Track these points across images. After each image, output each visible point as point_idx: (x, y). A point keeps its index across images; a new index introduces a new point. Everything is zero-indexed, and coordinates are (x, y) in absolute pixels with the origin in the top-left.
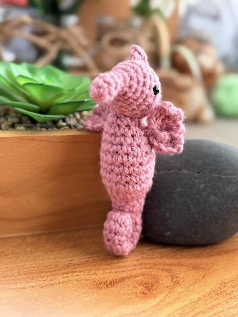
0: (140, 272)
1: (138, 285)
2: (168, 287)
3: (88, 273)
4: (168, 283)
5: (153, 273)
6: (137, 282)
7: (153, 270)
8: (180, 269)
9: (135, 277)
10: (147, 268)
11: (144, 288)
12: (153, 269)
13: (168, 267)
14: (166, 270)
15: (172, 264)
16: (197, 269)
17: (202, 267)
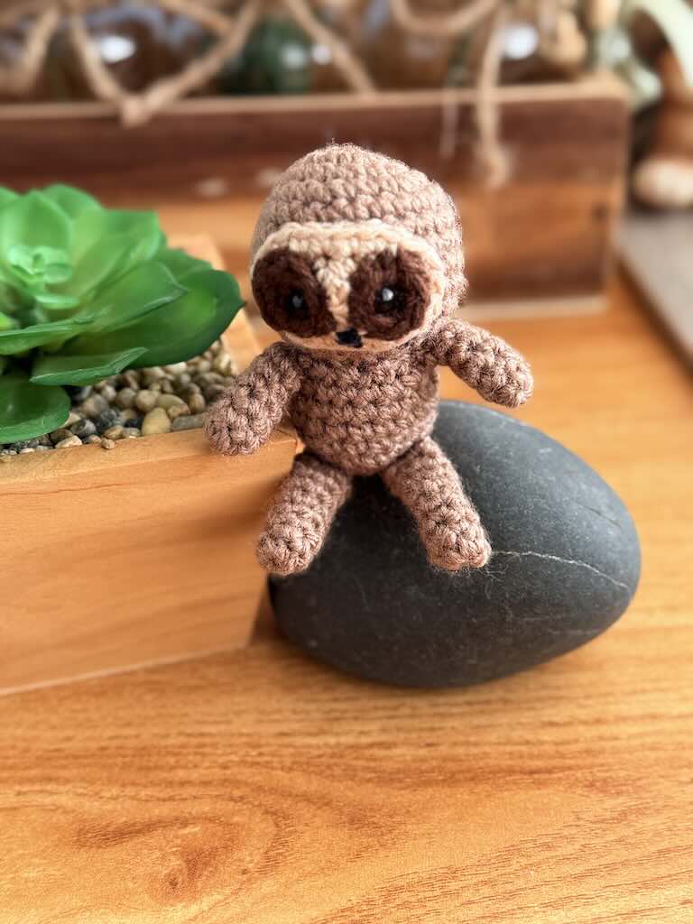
0: (207, 809)
1: (174, 853)
2: (244, 872)
3: (80, 791)
4: (251, 862)
5: (236, 819)
6: (179, 841)
7: (245, 807)
8: (314, 816)
9: (185, 824)
10: (232, 799)
11: (184, 865)
12: (246, 803)
13: (286, 804)
14: (274, 813)
15: (306, 798)
16: (356, 826)
17: (375, 820)
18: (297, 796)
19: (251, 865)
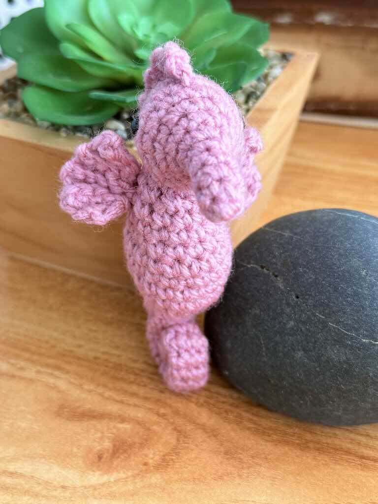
0: (140, 415)
2: (146, 464)
4: (152, 459)
5: (155, 428)
6: (115, 431)
7: (163, 421)
8: (204, 441)
9: (123, 420)
10: (158, 414)
12: (165, 419)
13: (189, 427)
14: (179, 431)
15: (203, 428)
16: (228, 456)
17: (241, 456)
18: (199, 424)
19: (151, 461)
